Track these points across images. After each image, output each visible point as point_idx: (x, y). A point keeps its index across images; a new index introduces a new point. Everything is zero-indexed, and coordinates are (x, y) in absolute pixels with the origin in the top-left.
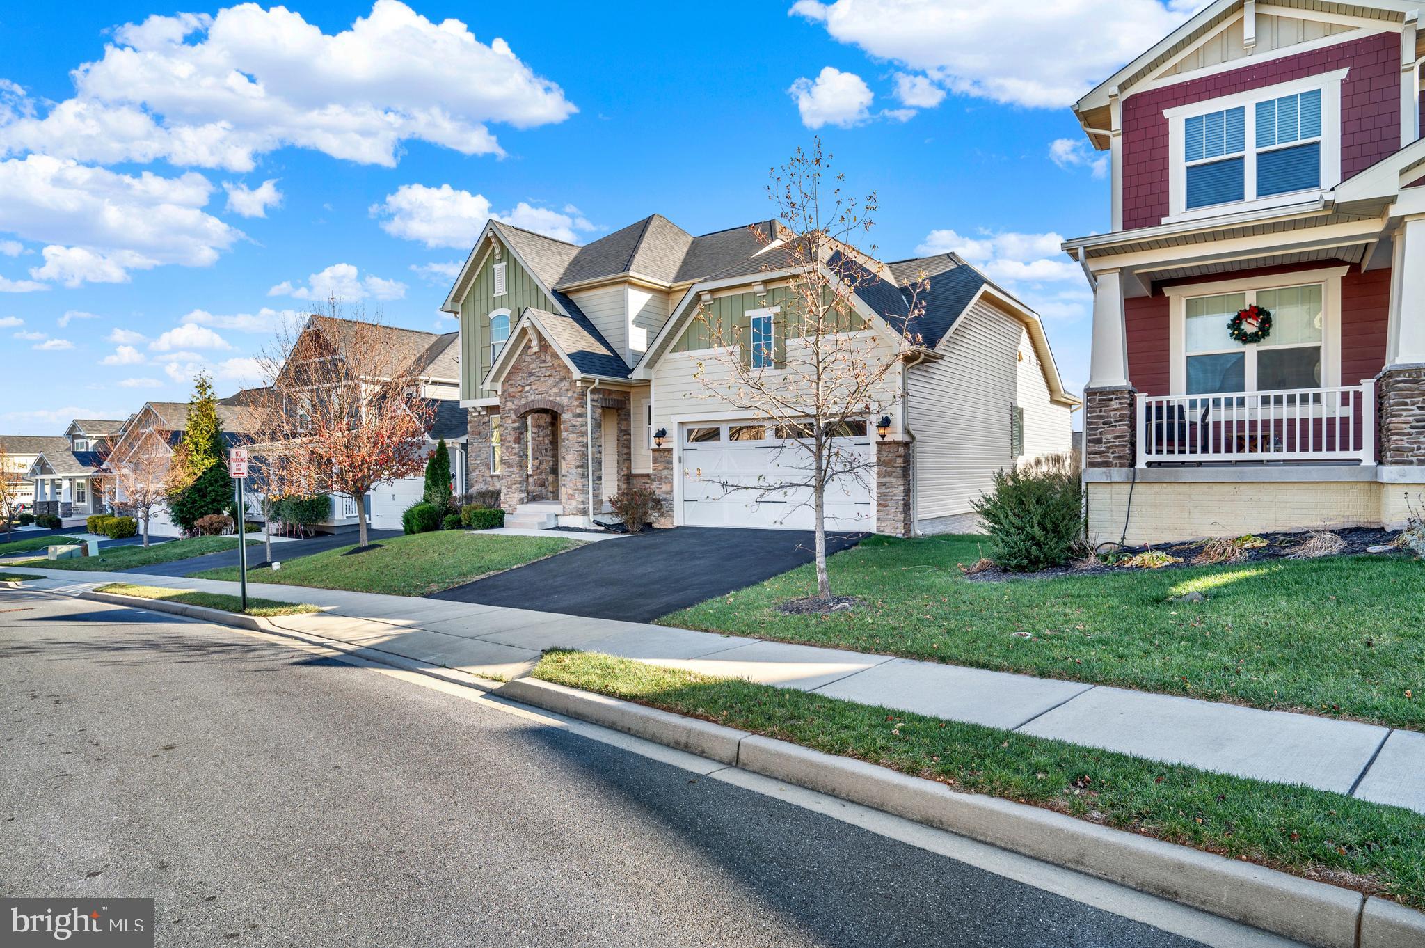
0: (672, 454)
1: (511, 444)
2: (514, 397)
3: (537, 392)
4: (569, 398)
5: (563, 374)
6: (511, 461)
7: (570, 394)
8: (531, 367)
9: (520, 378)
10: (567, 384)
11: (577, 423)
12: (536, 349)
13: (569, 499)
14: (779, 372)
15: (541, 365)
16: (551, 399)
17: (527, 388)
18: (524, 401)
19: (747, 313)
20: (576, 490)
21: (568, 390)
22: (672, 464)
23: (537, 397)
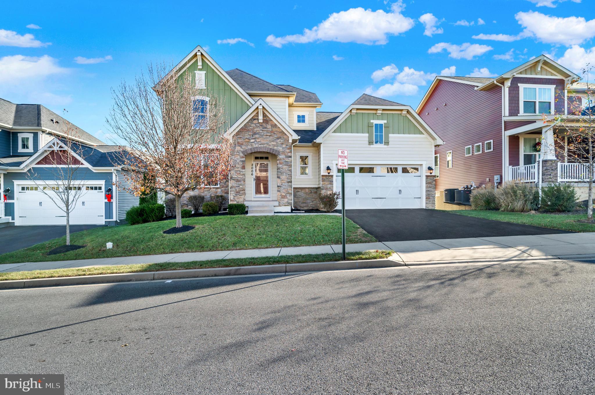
0: (333, 178)
1: (239, 169)
2: (242, 144)
3: (260, 143)
4: (283, 148)
5: (279, 135)
6: (239, 178)
7: (284, 146)
8: (255, 130)
9: (247, 135)
10: (282, 141)
11: (289, 161)
12: (261, 121)
13: (282, 198)
14: (386, 146)
15: (264, 130)
16: (270, 147)
17: (252, 141)
18: (249, 147)
19: (372, 121)
20: (288, 193)
21: (282, 144)
22: (333, 182)
23: (260, 146)
